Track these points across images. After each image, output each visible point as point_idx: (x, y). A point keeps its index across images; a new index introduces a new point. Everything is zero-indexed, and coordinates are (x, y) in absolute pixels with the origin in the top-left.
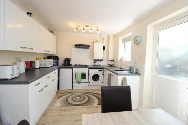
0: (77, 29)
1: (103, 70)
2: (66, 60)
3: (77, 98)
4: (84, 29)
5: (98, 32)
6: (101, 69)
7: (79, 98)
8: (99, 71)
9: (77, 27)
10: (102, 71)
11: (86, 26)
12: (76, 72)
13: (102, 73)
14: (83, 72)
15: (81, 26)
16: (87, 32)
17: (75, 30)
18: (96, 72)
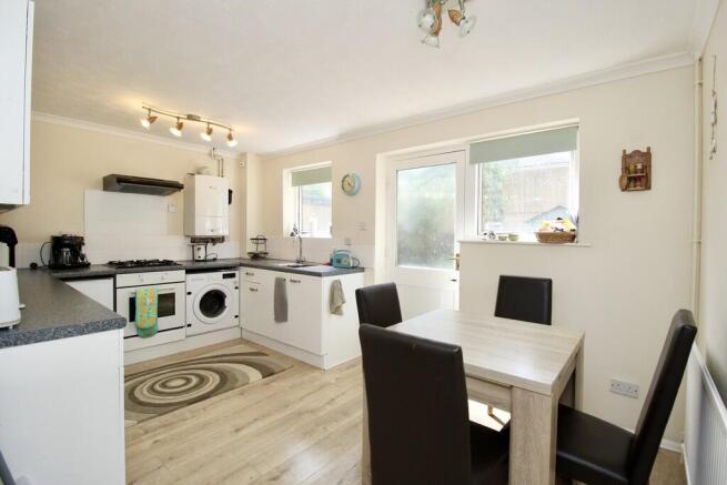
0: (152, 120)
1: (237, 272)
2: (58, 243)
3: (173, 384)
4: (180, 126)
5: (232, 144)
6: (228, 270)
7: (182, 382)
8: (225, 276)
9: (153, 114)
10: (233, 276)
11: (190, 117)
12: (133, 289)
13: (235, 283)
14: (165, 290)
15: (168, 115)
16: (191, 138)
17: (145, 124)
18: (213, 281)
